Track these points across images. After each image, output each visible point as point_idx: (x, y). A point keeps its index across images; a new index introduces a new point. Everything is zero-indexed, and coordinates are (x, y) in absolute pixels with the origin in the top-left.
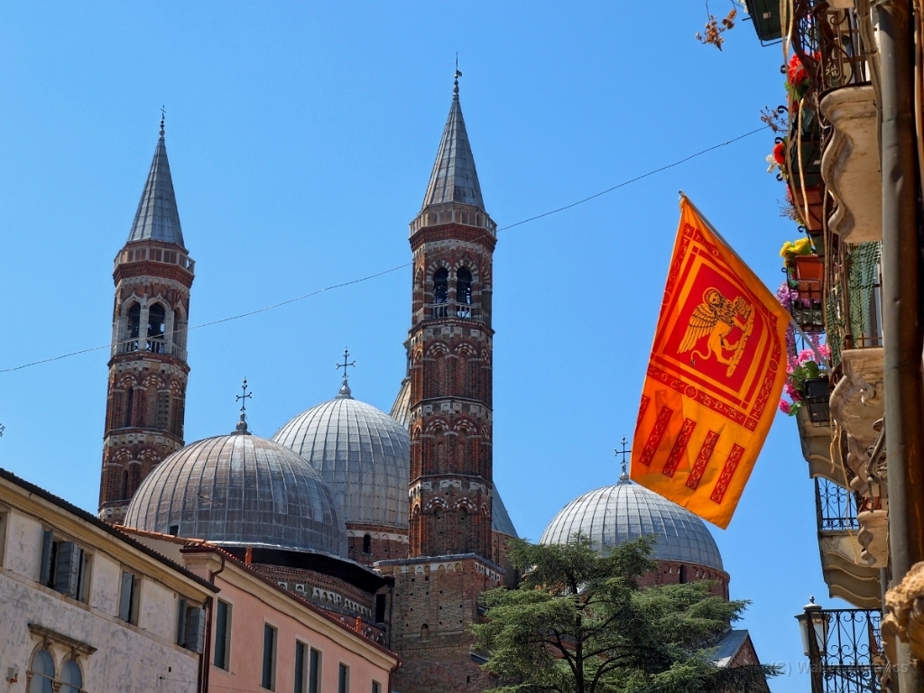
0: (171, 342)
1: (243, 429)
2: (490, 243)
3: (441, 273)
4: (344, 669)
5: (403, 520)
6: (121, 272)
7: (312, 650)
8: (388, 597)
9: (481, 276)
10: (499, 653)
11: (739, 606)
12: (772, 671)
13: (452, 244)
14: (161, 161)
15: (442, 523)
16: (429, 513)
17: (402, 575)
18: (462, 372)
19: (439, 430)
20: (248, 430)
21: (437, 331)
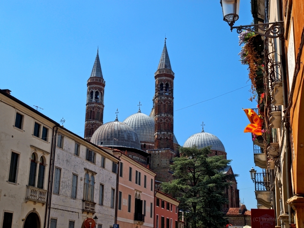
0: (100, 100)
1: (117, 120)
2: (173, 78)
3: (162, 85)
4: (145, 176)
5: (153, 140)
6: (89, 84)
7: (139, 172)
8: (150, 158)
9: (171, 85)
10: (176, 172)
11: (229, 161)
12: (237, 175)
13: (164, 78)
14: (98, 58)
15: (162, 142)
16: (159, 139)
17: (153, 153)
18: (166, 107)
19: (161, 120)
20: (118, 120)
21: (161, 98)
